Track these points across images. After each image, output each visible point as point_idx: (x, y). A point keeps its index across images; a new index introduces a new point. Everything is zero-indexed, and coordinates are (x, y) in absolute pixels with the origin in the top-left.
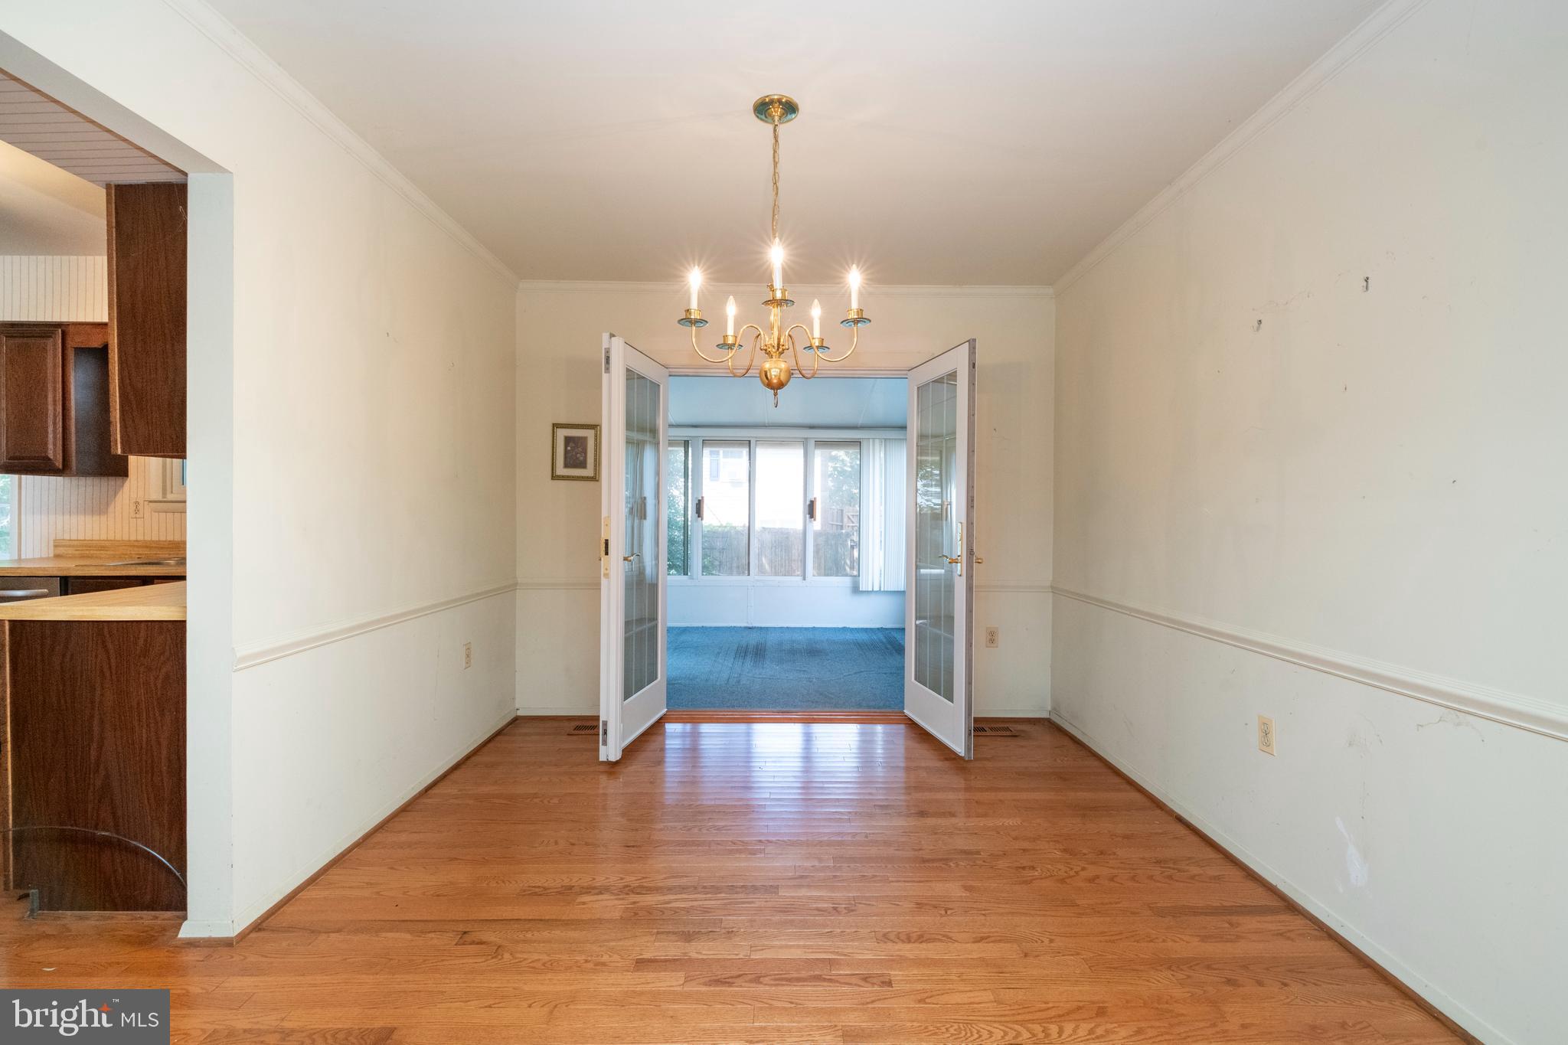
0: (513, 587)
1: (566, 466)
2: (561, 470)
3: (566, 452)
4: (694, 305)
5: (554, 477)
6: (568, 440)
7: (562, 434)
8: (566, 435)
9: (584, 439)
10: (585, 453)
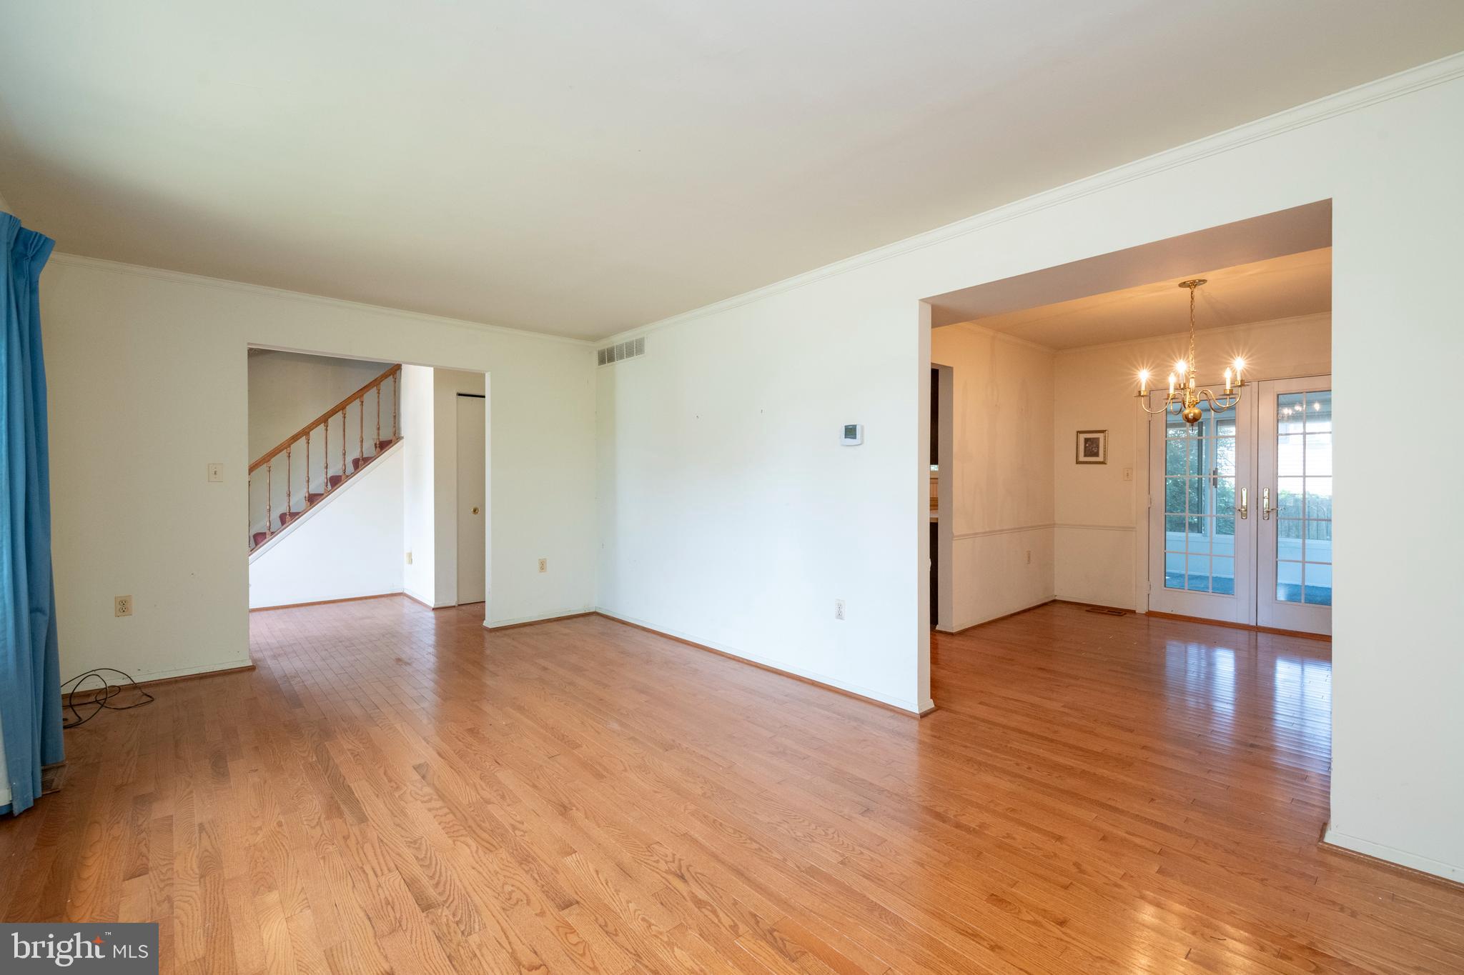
0: (1053, 525)
1: (1085, 456)
2: (1082, 458)
3: (1085, 447)
4: (1143, 388)
5: (1078, 462)
6: (1086, 440)
7: (1082, 437)
8: (1086, 437)
9: (1098, 439)
10: (1098, 448)
